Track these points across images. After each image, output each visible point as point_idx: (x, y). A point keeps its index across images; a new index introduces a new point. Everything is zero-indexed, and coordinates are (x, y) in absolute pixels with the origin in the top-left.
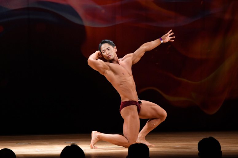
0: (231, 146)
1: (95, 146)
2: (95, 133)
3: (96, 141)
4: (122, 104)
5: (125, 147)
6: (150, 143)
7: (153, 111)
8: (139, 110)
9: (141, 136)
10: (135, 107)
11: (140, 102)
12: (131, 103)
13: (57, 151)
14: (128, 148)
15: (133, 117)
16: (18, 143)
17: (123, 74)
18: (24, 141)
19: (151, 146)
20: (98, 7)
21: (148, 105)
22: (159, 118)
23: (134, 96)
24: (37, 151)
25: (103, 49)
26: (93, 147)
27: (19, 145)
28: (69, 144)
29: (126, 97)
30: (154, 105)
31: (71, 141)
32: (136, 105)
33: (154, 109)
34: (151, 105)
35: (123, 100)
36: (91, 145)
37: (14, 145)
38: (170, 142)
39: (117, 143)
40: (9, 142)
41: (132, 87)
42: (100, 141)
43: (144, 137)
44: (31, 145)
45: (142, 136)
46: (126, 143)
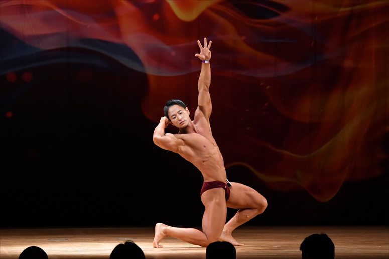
0: (353, 247)
1: (160, 244)
2: (160, 226)
3: (162, 237)
4: (204, 186)
5: (203, 246)
6: (237, 241)
7: (248, 198)
8: (228, 196)
9: (227, 231)
10: (222, 191)
11: (229, 185)
12: (217, 184)
13: (105, 250)
14: (206, 248)
15: (219, 204)
16: (51, 239)
17: (205, 146)
18: (59, 236)
19: (238, 246)
20: (167, 47)
21: (241, 188)
22: (255, 209)
23: (222, 175)
24: (78, 251)
25: (173, 114)
26: (157, 246)
27: (52, 242)
28: (122, 241)
29: (209, 176)
30: (251, 190)
31: (126, 237)
32: (224, 188)
33: (250, 196)
34: (245, 190)
35: (206, 180)
36: (154, 243)
37: (45, 242)
38: (265, 240)
39: (191, 240)
40: (38, 237)
41: (218, 162)
42: (167, 237)
43: (231, 232)
44: (69, 242)
45: (229, 231)
46: (203, 241)
